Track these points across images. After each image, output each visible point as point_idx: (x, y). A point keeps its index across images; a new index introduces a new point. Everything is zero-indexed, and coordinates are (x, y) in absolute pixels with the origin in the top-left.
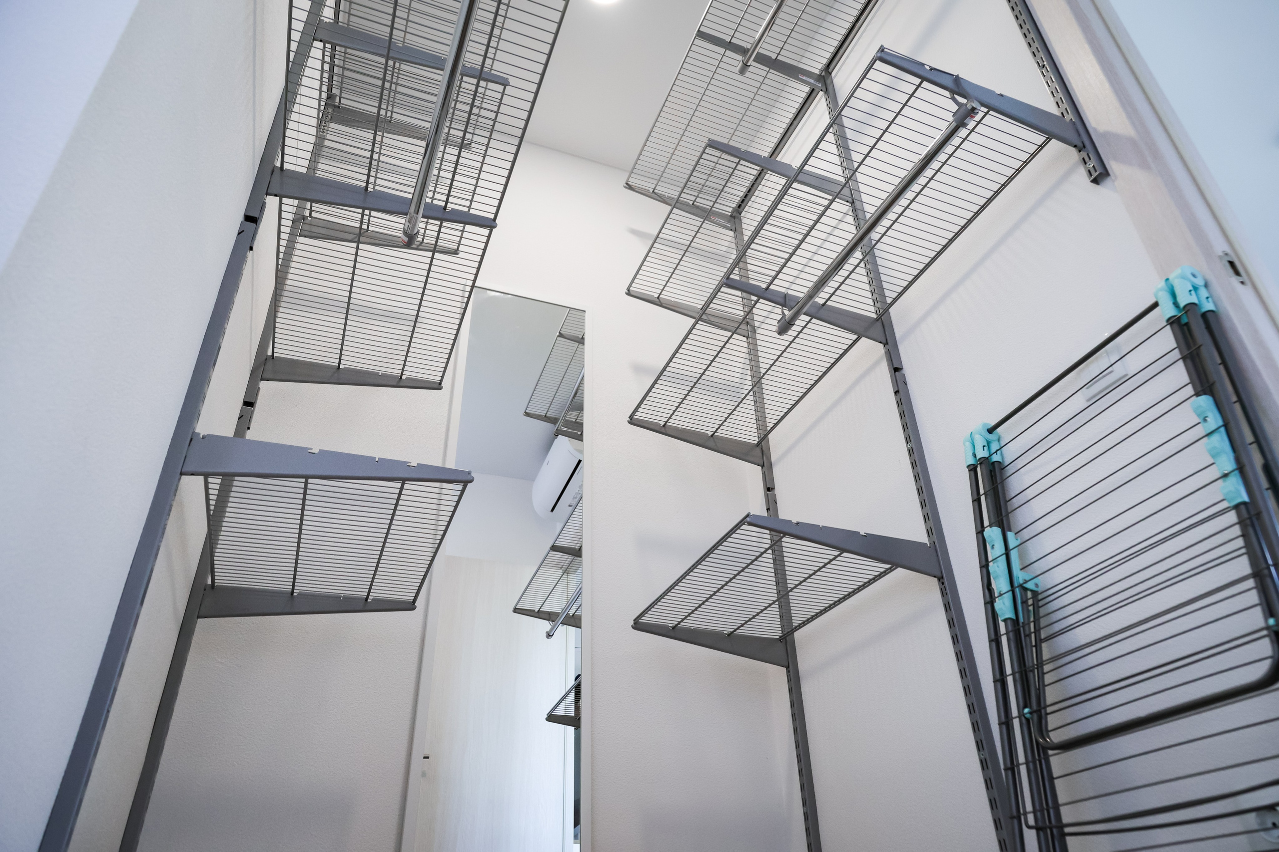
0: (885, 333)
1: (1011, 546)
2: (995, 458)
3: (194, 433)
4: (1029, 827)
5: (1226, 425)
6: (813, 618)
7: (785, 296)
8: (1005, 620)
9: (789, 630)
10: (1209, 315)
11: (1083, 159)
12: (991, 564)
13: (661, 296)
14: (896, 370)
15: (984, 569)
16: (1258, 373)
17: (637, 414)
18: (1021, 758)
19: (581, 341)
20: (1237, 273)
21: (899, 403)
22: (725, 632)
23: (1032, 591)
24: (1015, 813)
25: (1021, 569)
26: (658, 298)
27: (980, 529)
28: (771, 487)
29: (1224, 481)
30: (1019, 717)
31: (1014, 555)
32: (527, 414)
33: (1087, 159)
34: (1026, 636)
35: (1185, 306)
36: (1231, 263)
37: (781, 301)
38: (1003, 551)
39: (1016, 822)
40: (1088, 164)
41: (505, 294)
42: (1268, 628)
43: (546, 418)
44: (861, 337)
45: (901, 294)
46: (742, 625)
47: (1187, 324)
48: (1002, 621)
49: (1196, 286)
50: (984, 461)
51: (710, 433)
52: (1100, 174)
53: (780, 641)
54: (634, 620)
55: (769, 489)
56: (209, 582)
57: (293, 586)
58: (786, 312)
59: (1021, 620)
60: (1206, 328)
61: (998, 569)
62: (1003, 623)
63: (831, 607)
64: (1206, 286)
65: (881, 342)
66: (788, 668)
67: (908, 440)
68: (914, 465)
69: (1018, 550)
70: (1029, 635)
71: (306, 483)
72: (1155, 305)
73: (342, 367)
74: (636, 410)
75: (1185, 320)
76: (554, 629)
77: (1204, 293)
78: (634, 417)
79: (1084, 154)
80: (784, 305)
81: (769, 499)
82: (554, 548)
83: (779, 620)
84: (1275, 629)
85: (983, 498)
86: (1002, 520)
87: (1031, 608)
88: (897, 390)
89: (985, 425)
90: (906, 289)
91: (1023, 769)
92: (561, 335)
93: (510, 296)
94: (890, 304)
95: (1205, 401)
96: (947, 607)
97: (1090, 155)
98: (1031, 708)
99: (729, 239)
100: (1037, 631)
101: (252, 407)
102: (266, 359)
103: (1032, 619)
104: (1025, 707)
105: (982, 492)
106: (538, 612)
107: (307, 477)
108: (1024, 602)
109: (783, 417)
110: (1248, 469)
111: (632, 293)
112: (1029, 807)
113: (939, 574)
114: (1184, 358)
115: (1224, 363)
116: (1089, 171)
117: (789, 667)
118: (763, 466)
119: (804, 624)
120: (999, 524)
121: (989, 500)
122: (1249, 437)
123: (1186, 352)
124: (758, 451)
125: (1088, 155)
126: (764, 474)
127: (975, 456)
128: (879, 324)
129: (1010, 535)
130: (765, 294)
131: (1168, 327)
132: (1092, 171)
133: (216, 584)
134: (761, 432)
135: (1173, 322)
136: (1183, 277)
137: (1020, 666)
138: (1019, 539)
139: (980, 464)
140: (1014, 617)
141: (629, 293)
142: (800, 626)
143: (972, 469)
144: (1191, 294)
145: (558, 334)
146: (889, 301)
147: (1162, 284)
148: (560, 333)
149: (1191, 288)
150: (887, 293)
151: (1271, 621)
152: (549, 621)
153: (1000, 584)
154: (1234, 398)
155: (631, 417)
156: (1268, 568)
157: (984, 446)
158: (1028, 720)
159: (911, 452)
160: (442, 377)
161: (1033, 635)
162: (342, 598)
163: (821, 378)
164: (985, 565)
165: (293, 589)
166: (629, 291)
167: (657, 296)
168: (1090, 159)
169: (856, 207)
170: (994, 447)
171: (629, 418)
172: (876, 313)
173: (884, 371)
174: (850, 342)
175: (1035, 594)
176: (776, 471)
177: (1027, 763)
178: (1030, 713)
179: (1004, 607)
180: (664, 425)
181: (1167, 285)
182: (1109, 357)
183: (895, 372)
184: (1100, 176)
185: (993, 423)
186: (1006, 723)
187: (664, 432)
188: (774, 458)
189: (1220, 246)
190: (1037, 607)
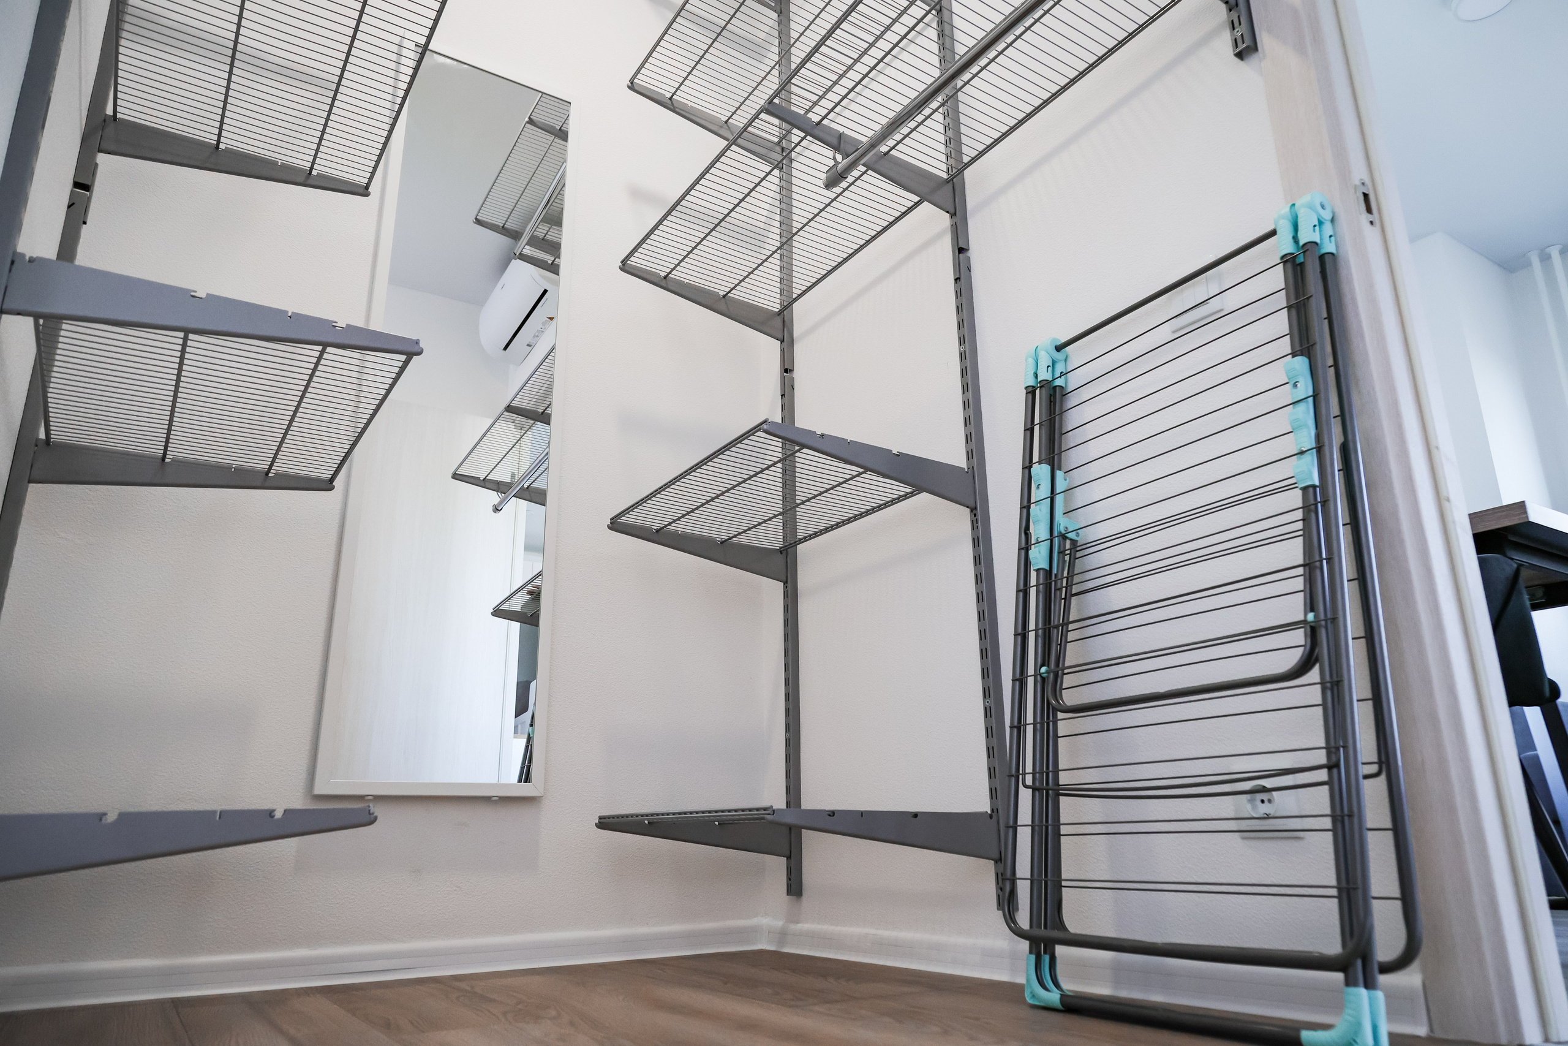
0: (955, 200)
1: (1058, 489)
2: (1058, 382)
3: (15, 253)
4: (1026, 786)
5: (1315, 396)
6: (821, 532)
7: (841, 136)
8: (1038, 570)
9: (792, 542)
10: (1328, 259)
11: (1232, 22)
12: (1032, 506)
13: (675, 97)
14: (961, 250)
15: (1025, 511)
16: (1362, 335)
17: (632, 259)
18: (1030, 718)
19: (562, 134)
20: (1369, 210)
21: (958, 294)
22: (718, 539)
23: (1071, 540)
24: (1014, 772)
25: (1064, 514)
26: (671, 98)
27: (1027, 464)
28: (789, 368)
29: (1299, 459)
30: (1035, 676)
31: (1059, 499)
32: (478, 222)
33: (1236, 24)
34: (1056, 590)
35: (1305, 245)
36: (1366, 196)
37: (835, 142)
38: (1049, 495)
39: (1013, 780)
40: (1236, 30)
41: (459, 63)
42: (1305, 622)
43: (503, 230)
44: (923, 202)
45: (982, 154)
46: (740, 534)
47: (1302, 264)
48: (1034, 570)
49: (1322, 220)
50: (1044, 384)
51: (722, 293)
52: (1247, 47)
53: (781, 552)
54: (611, 519)
55: (787, 370)
56: (42, 435)
57: (166, 450)
58: (839, 157)
59: (1055, 571)
60: (1321, 272)
61: (1040, 513)
62: (1035, 573)
63: (844, 523)
64: (1333, 220)
65: (948, 212)
66: (785, 583)
67: (961, 341)
68: (964, 372)
69: (1065, 496)
70: (1060, 590)
71: (185, 339)
72: (1273, 233)
73: (222, 146)
74: (631, 254)
75: (1301, 259)
76: (503, 502)
77: (1328, 229)
78: (628, 262)
79: (1234, 15)
80: (837, 149)
81: (786, 381)
82: (509, 409)
83: (782, 528)
84: (1312, 624)
85: (1037, 428)
86: (1053, 458)
87: (1067, 558)
88: (958, 276)
89: (1054, 340)
90: (989, 148)
91: (1030, 730)
92: (531, 121)
93: (466, 66)
94: (966, 164)
95: (1301, 363)
96: (976, 542)
97: (1241, 18)
98: (1048, 667)
99: (771, 23)
100: (1069, 586)
101: (88, 191)
102: (105, 121)
103: (1065, 574)
104: (1043, 665)
105: (1037, 421)
106: (483, 480)
107: (187, 331)
108: (1061, 552)
109: (814, 285)
110: (1326, 449)
111: (636, 88)
112: (1029, 768)
113: (972, 505)
114: (1289, 307)
115: (1330, 318)
116: (1236, 40)
117: (787, 582)
118: (782, 341)
119: (811, 537)
120: (1049, 461)
121: (1043, 432)
122: (1335, 410)
123: (1293, 302)
124: (778, 322)
125: (1239, 17)
126: (782, 351)
127: (1036, 376)
128: (950, 185)
129: (1059, 474)
130: (815, 131)
131: (1282, 265)
132: (1239, 41)
133: (52, 440)
134: (785, 298)
135: (1288, 260)
136: (1311, 207)
137: (1045, 623)
138: (1068, 480)
139: (1041, 387)
140: (1048, 568)
141: (632, 87)
142: (805, 539)
143: (1031, 391)
144: (1314, 230)
145: (527, 119)
146: (966, 159)
147: (1286, 209)
148: (529, 118)
149: (1316, 223)
150: (965, 149)
151: (1311, 617)
152: (497, 492)
153: (1039, 530)
154: (1330, 362)
155: (624, 262)
156: (1321, 561)
157: (1048, 367)
158: (1043, 679)
159: (963, 356)
160: (371, 179)
161: (1064, 589)
162: (233, 469)
163: (868, 242)
164: (1026, 507)
165: (165, 454)
166: (632, 83)
167: (669, 95)
168: (1240, 24)
169: (943, 19)
170: (1060, 368)
171: (622, 262)
172: (948, 173)
173: (946, 247)
174: (910, 204)
175: (1074, 542)
176: (798, 349)
177: (1035, 724)
178: (1047, 672)
179: (1039, 556)
180: (665, 277)
181: (1291, 214)
182: (1207, 285)
183: (959, 253)
184: (1246, 48)
185: (1064, 340)
186: (1020, 680)
187: (664, 285)
188: (796, 333)
189: (1359, 173)
190: (1073, 559)
